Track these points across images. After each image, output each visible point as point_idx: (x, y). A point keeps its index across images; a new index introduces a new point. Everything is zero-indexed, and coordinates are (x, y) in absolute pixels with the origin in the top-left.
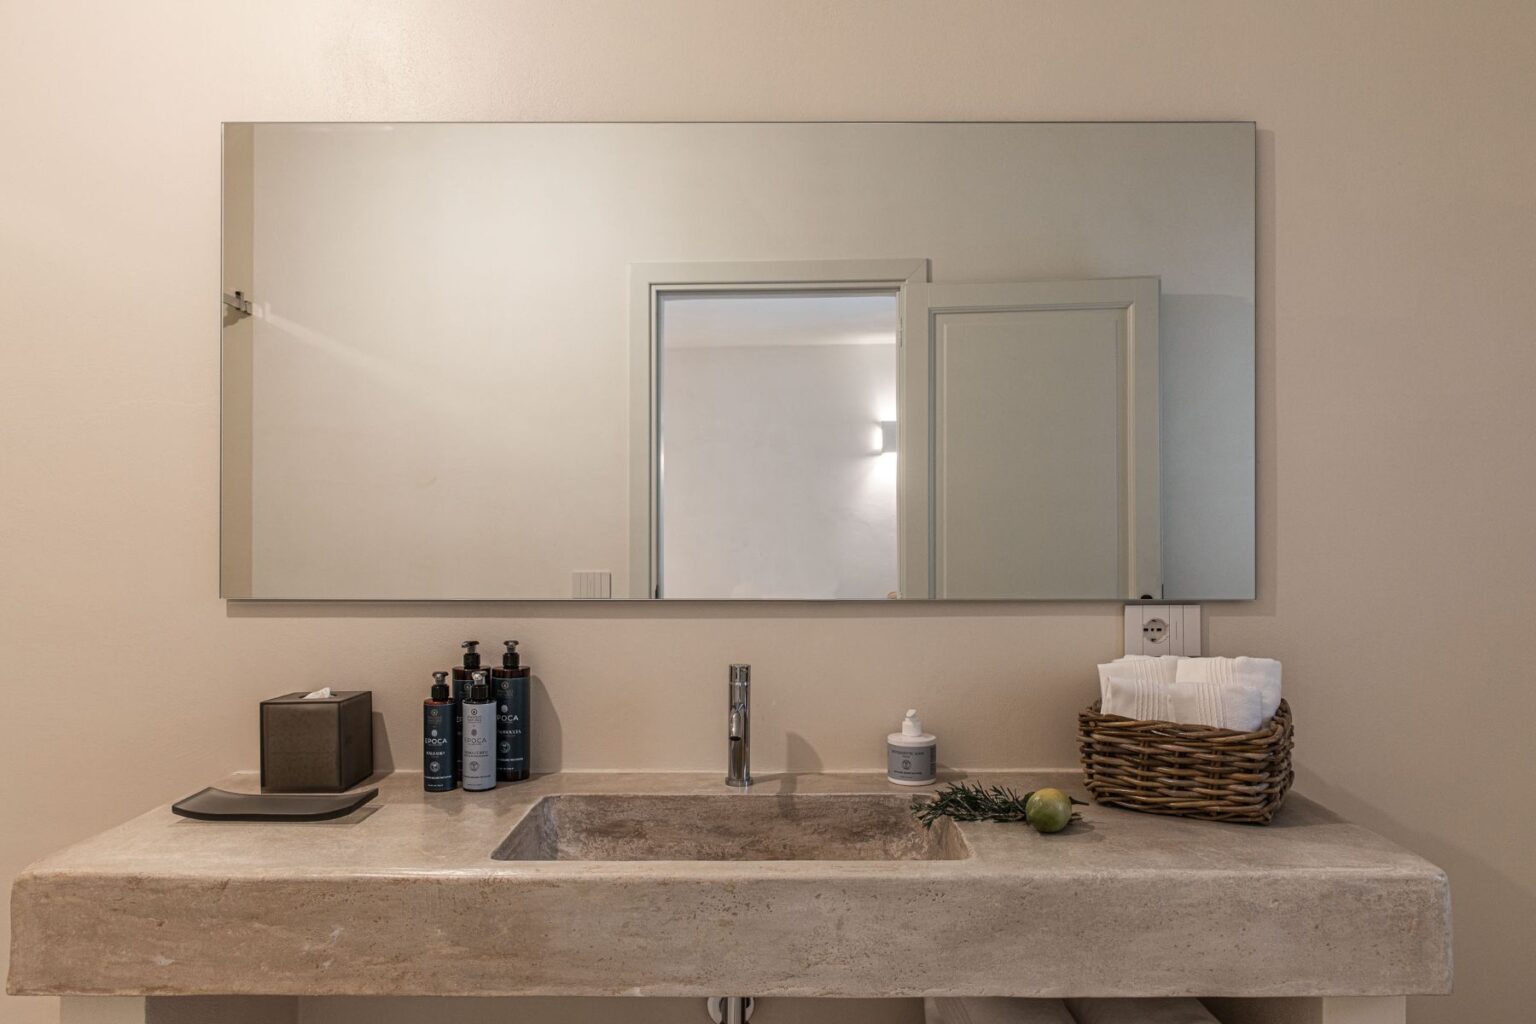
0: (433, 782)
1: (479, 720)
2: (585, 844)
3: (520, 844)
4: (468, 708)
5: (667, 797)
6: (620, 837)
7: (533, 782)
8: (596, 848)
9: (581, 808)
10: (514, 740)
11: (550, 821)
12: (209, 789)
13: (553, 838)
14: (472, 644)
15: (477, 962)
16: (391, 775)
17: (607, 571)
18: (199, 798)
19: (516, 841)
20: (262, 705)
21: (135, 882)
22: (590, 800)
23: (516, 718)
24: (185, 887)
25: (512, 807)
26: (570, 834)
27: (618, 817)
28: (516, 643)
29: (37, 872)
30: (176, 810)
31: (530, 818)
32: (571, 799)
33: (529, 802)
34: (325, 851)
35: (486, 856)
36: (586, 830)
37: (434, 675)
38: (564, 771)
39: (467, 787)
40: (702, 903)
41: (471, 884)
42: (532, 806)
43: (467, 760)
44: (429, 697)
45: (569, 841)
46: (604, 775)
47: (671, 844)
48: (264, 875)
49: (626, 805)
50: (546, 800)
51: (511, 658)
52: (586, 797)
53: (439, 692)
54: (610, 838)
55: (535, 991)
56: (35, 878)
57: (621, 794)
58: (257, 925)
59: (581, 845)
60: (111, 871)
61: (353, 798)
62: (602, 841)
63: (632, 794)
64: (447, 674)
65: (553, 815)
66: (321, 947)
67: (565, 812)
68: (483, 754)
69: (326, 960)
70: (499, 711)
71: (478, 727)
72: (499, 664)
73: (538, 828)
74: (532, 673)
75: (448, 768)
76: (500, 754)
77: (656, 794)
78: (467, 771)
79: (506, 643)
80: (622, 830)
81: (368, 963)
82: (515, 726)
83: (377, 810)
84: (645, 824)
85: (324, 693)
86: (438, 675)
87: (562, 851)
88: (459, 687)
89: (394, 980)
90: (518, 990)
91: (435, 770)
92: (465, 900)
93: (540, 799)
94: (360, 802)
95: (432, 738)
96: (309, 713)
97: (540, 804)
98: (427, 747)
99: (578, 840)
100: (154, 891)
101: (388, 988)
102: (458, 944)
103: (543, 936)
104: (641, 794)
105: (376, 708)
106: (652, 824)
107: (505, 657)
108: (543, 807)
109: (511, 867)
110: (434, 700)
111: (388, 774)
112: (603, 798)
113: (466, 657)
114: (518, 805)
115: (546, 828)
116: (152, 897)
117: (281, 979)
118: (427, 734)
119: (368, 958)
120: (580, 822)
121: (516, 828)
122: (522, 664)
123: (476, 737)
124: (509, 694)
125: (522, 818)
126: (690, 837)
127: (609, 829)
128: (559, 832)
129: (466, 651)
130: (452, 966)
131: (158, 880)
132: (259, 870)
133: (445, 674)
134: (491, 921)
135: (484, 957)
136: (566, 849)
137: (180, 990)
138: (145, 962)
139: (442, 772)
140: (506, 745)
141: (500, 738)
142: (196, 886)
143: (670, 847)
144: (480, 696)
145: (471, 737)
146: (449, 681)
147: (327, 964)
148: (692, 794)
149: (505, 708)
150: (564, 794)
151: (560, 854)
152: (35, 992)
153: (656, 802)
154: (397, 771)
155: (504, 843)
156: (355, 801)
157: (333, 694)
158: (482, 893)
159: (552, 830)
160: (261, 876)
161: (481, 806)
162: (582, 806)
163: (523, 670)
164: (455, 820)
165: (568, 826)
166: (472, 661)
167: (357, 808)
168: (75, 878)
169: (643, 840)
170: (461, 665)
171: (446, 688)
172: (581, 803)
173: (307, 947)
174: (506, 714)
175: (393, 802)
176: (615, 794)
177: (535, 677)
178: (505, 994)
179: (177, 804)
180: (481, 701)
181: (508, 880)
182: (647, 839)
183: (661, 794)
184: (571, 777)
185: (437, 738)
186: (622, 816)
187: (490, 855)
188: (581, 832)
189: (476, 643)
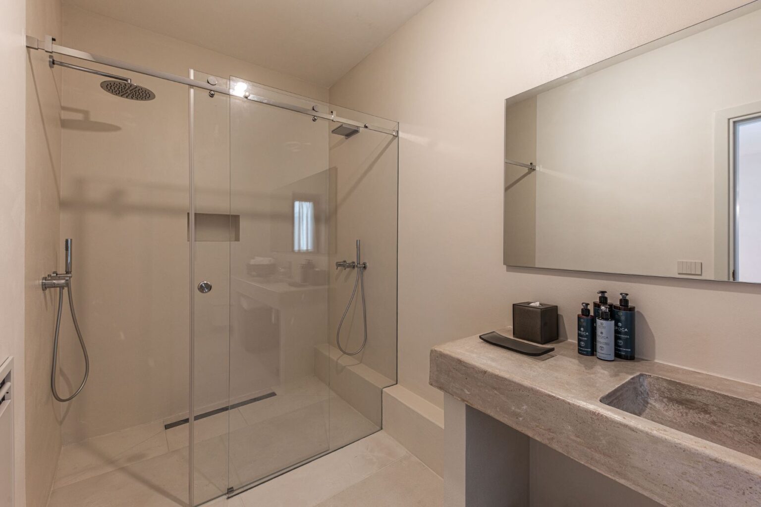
0: (581, 350)
1: (605, 329)
2: (666, 404)
3: (621, 395)
4: (599, 322)
5: (728, 396)
6: (691, 409)
7: (636, 363)
8: (674, 409)
9: (664, 385)
10: (626, 340)
11: (644, 386)
12: (494, 332)
13: (646, 395)
14: (603, 292)
15: (589, 450)
16: (566, 342)
17: (700, 261)
18: (490, 335)
19: (618, 394)
20: (514, 305)
21: (460, 362)
22: (670, 382)
23: (626, 330)
24: (473, 368)
25: (621, 374)
26: (657, 396)
27: (689, 397)
28: (627, 295)
29: (436, 349)
30: (480, 337)
31: (629, 383)
32: (658, 379)
33: (631, 374)
34: (524, 370)
35: (597, 399)
36: (667, 397)
37: (583, 303)
38: (656, 361)
39: (599, 357)
40: (751, 488)
41: (585, 411)
42: (632, 377)
43: (599, 345)
44: (580, 313)
45: (656, 400)
46: (681, 369)
47: (731, 425)
48: (498, 373)
49: (695, 392)
50: (641, 375)
51: (624, 301)
52: (667, 380)
53: (585, 311)
54: (684, 407)
55: (622, 481)
56: (435, 350)
57: (692, 385)
58: (496, 392)
59: (664, 404)
60: (453, 355)
61: (544, 348)
62: (678, 407)
63: (700, 387)
64: (588, 304)
65: (646, 383)
66: (519, 411)
67: (654, 384)
68: (607, 344)
69: (521, 417)
70: (616, 325)
71: (603, 331)
72: (617, 303)
73: (635, 388)
74: (636, 310)
75: (589, 346)
76: (616, 345)
77: (720, 392)
78: (598, 349)
79: (621, 294)
80: (693, 405)
81: (537, 426)
82: (626, 333)
83: (553, 356)
84: (710, 406)
85: (537, 304)
86: (584, 305)
87: (651, 404)
88: (595, 311)
89: (548, 439)
90: (611, 475)
91: (583, 346)
92: (582, 418)
93: (638, 374)
94: (546, 351)
95: (581, 331)
96: (530, 311)
97: (637, 376)
98: (579, 335)
99: (662, 401)
100: (465, 367)
101: (546, 442)
102: (578, 437)
103: (626, 454)
104: (707, 389)
105: (559, 313)
106: (716, 409)
107: (621, 300)
108: (640, 378)
109: (610, 410)
110: (583, 315)
111: (564, 341)
112: (679, 384)
113: (600, 298)
114: (624, 374)
115: (641, 389)
116: (464, 368)
117: (504, 417)
118: (579, 329)
119: (538, 424)
120: (663, 392)
121: (619, 387)
122: (630, 304)
123: (603, 335)
124: (623, 318)
125: (624, 382)
126: (747, 426)
127: (683, 402)
128: (650, 393)
129: (600, 295)
130: (576, 446)
131: (466, 363)
132: (498, 371)
133: (587, 304)
134: (596, 434)
135: (592, 449)
136: (654, 404)
137: (472, 405)
138: (462, 390)
139: (586, 347)
140: (621, 342)
141: (617, 338)
142: (477, 369)
143: (730, 426)
144: (605, 317)
145: (600, 335)
146: (591, 308)
147: (521, 419)
148: (749, 400)
149: (620, 324)
150: (653, 375)
151: (649, 405)
152: (435, 386)
153: (719, 397)
154: (569, 340)
155: (609, 394)
156: (543, 351)
157: (540, 304)
158: (591, 418)
159: (645, 391)
160: (497, 373)
161: (603, 368)
162: (665, 384)
163: (630, 308)
164: (587, 373)
165: (655, 392)
166: (603, 300)
167: (545, 353)
168: (444, 354)
169: (708, 416)
170: (598, 301)
171: (589, 311)
172: (664, 383)
173: (513, 408)
174: (621, 327)
175: (562, 354)
176: (688, 384)
177: (637, 311)
178: (604, 474)
179: (482, 335)
180: (606, 319)
181: (606, 417)
182: (711, 416)
183: (722, 393)
184: (660, 365)
185: (583, 331)
186: (692, 397)
187: (599, 399)
188: (665, 397)
189: (606, 292)
